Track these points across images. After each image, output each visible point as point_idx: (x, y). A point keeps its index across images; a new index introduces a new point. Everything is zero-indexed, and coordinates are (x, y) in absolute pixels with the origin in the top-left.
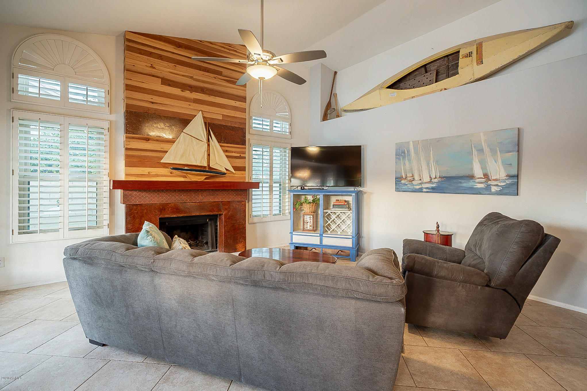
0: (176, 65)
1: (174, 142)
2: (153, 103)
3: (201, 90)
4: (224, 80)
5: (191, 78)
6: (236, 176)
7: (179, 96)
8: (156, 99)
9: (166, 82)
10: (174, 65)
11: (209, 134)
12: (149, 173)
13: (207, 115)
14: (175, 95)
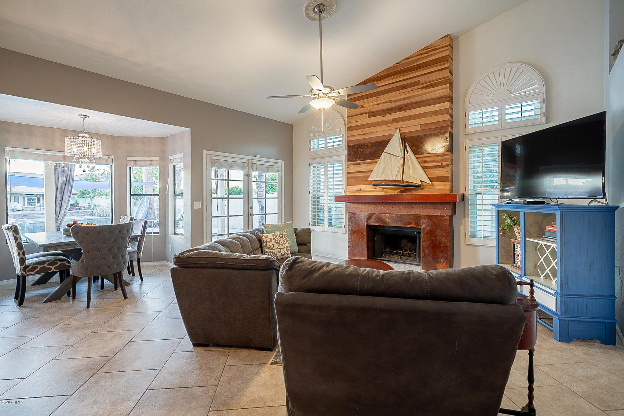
0: (378, 97)
1: (377, 162)
2: (363, 135)
3: (399, 109)
4: (422, 88)
5: (390, 101)
6: (436, 187)
7: (382, 122)
8: (365, 131)
9: (372, 114)
10: (377, 97)
11: (405, 148)
12: (360, 189)
13: (403, 131)
14: (378, 122)
